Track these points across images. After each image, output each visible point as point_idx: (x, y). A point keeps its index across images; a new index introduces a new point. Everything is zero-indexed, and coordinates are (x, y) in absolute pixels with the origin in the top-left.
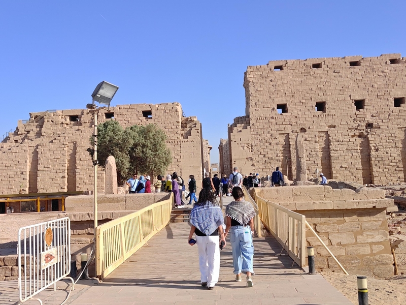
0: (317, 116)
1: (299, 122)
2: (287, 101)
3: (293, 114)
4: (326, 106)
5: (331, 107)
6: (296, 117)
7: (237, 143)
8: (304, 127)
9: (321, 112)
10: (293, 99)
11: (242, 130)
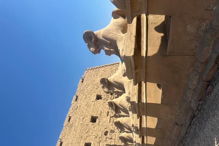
0: (99, 122)
1: (100, 136)
2: (83, 142)
3: (93, 139)
4: (94, 116)
5: (95, 113)
6: (96, 137)
8: (104, 132)
9: (97, 120)
10: (83, 138)
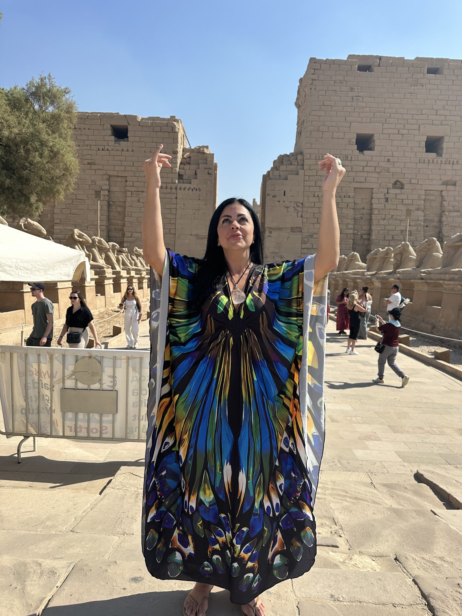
0: (426, 161)
1: (392, 170)
2: (375, 129)
3: (384, 153)
4: (445, 145)
5: (452, 147)
6: (389, 160)
7: (277, 199)
8: (401, 179)
9: (432, 155)
10: (386, 126)
11: (289, 177)
